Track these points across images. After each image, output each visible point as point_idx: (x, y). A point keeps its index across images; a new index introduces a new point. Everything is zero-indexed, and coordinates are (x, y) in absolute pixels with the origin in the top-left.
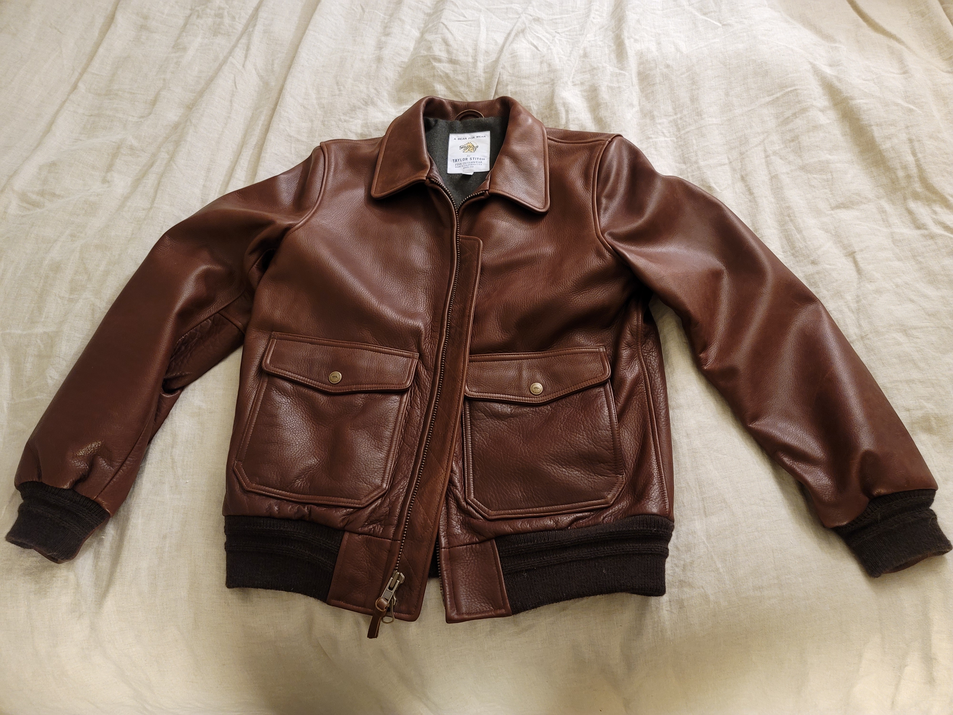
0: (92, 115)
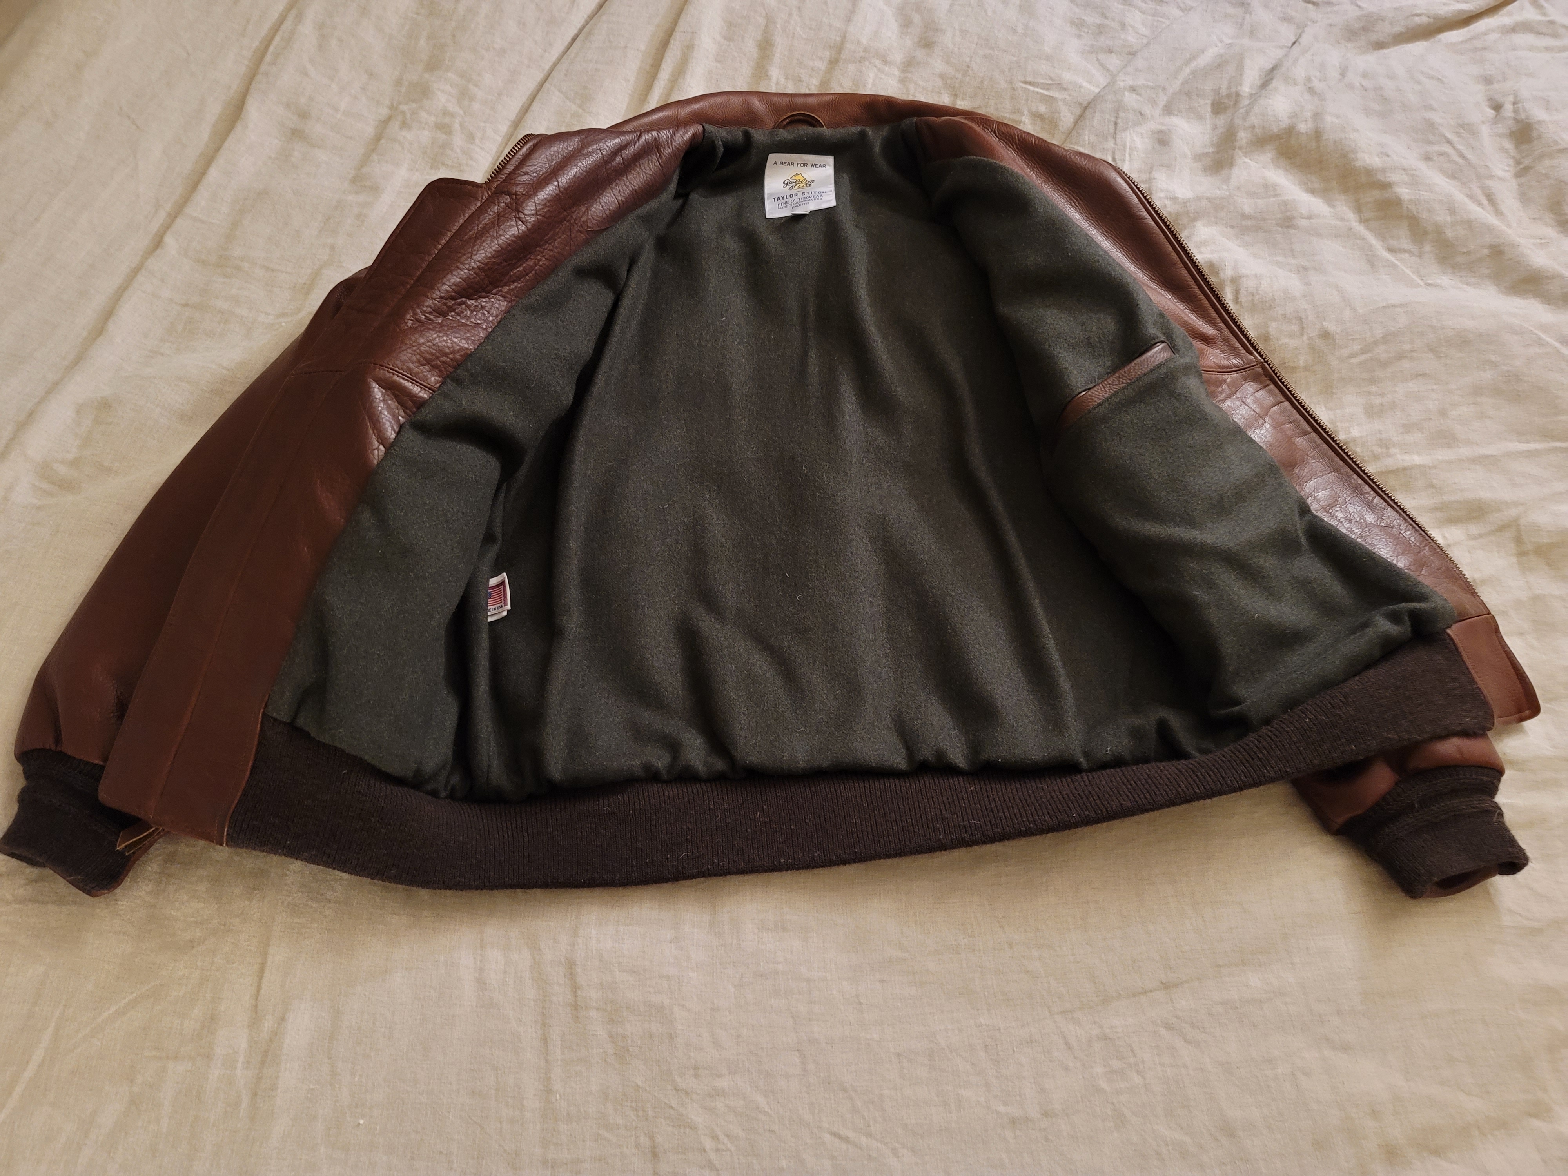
0: (186, 305)
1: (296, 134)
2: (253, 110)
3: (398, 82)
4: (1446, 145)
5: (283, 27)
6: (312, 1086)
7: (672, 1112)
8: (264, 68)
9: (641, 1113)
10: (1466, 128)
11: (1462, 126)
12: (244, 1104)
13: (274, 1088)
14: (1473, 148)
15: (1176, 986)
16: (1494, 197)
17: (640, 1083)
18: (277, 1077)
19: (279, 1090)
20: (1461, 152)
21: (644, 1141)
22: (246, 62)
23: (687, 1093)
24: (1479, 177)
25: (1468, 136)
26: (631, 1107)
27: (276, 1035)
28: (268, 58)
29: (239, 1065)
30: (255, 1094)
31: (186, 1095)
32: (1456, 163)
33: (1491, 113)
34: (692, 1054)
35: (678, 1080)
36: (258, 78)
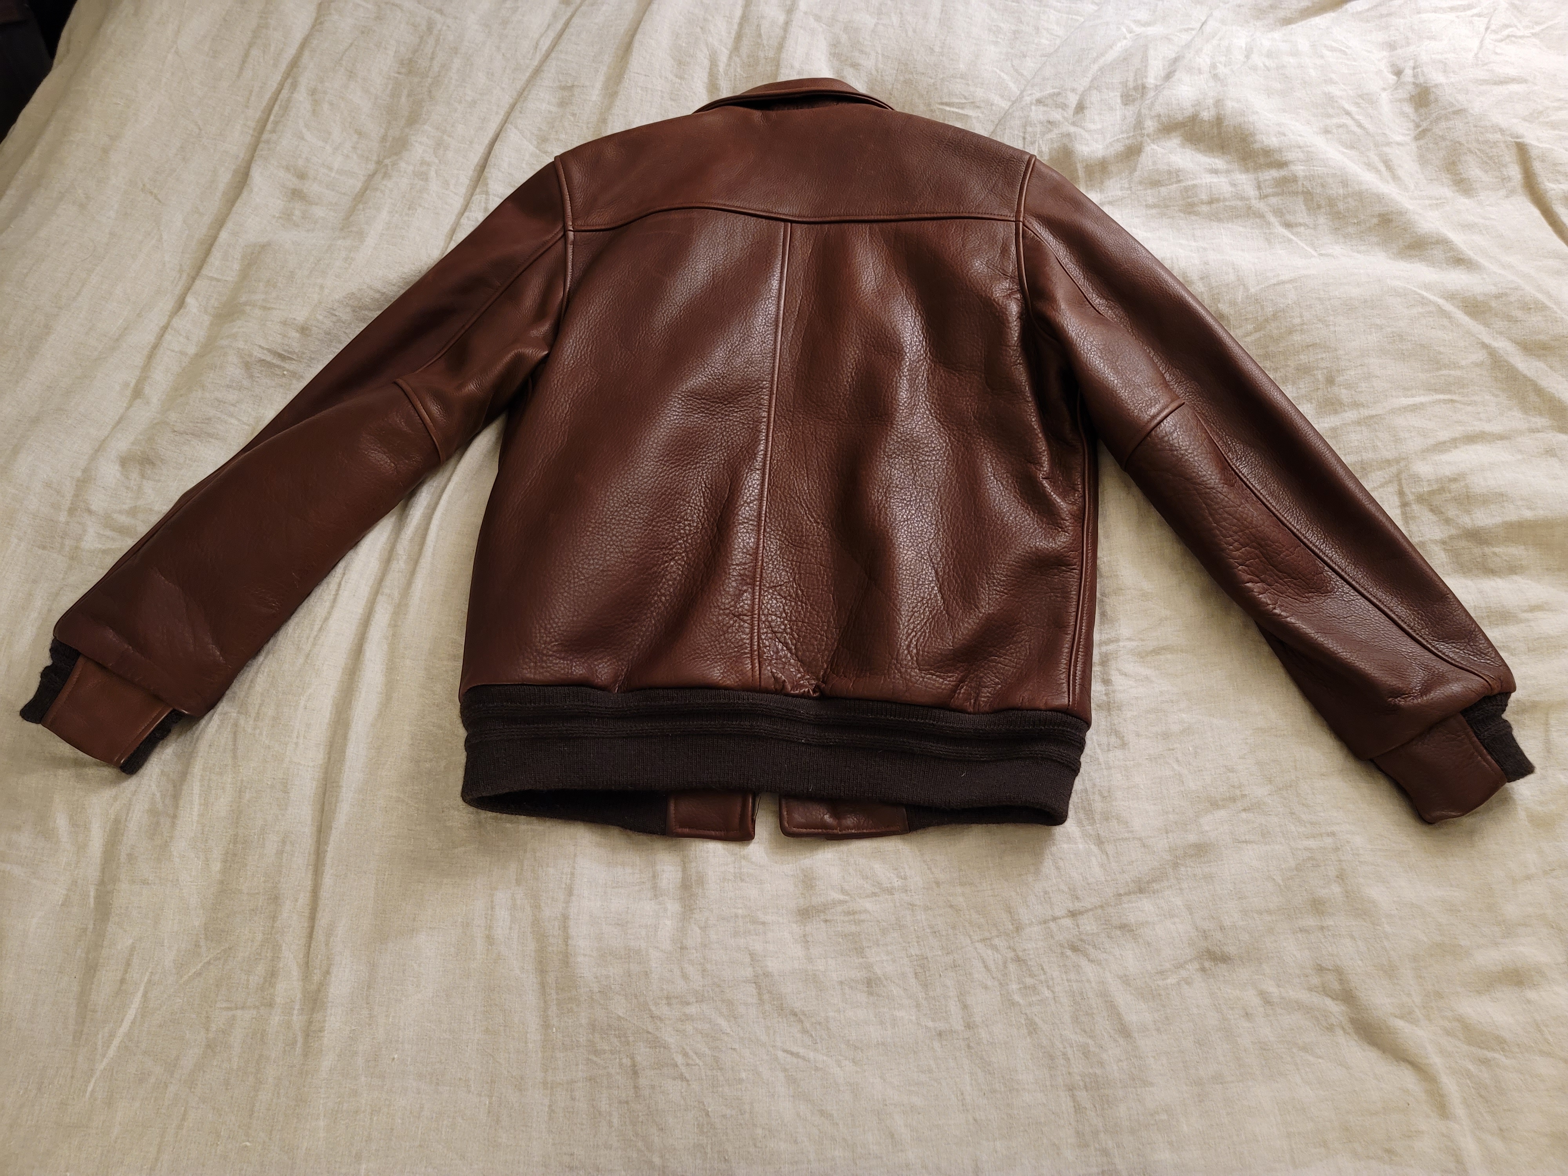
1: (296, 194)
2: (257, 175)
3: (384, 139)
4: (1345, 116)
5: (281, 96)
6: (353, 1028)
7: (649, 1036)
8: (265, 136)
9: (623, 1039)
10: (1366, 99)
11: (1361, 96)
12: (299, 1044)
13: (321, 1030)
14: (1371, 117)
15: (1081, 913)
16: (1391, 164)
17: (621, 1015)
18: (325, 1021)
19: (326, 1032)
20: (1360, 122)
21: (627, 1061)
22: (251, 132)
23: (661, 1019)
24: (1376, 145)
25: (1367, 105)
26: (615, 1034)
27: (322, 986)
28: (269, 126)
29: (296, 1012)
30: (308, 1035)
31: (252, 1039)
32: (1354, 133)
33: (1392, 78)
34: (665, 987)
35: (653, 1008)
36: (261, 145)
